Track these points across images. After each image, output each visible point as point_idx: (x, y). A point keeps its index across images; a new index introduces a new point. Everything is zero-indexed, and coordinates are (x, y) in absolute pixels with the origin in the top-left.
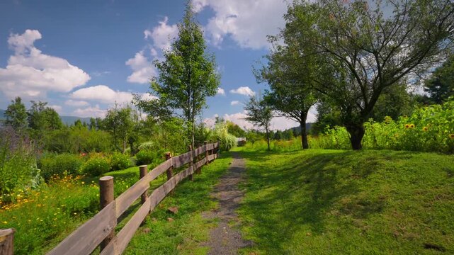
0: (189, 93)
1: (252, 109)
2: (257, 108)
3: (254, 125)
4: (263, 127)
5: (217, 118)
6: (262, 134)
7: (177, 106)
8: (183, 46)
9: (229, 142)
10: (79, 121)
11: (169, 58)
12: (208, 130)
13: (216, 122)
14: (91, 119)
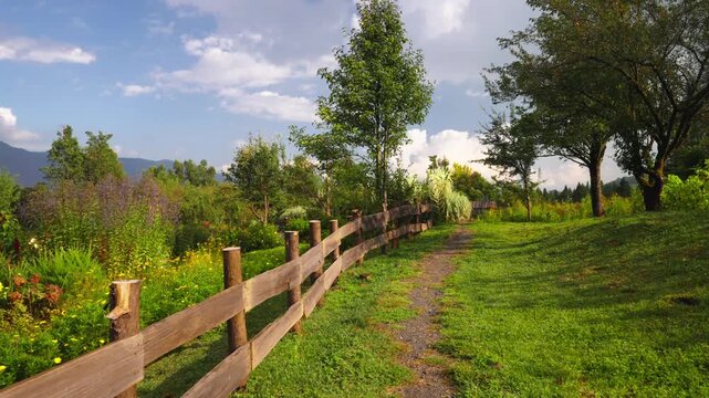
0: (377, 118)
1: (497, 142)
2: (507, 140)
3: (501, 173)
4: (518, 177)
5: (433, 159)
6: (515, 190)
7: (358, 141)
8: (367, 43)
9: (453, 205)
10: (161, 168)
11: (344, 62)
12: (410, 182)
13: (431, 167)
14: (176, 163)
